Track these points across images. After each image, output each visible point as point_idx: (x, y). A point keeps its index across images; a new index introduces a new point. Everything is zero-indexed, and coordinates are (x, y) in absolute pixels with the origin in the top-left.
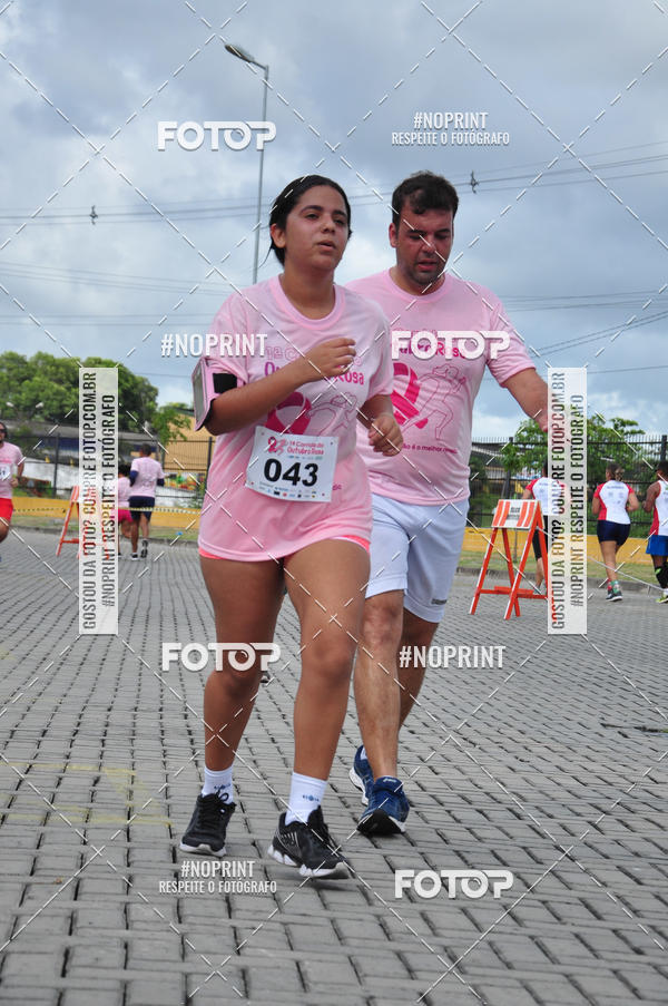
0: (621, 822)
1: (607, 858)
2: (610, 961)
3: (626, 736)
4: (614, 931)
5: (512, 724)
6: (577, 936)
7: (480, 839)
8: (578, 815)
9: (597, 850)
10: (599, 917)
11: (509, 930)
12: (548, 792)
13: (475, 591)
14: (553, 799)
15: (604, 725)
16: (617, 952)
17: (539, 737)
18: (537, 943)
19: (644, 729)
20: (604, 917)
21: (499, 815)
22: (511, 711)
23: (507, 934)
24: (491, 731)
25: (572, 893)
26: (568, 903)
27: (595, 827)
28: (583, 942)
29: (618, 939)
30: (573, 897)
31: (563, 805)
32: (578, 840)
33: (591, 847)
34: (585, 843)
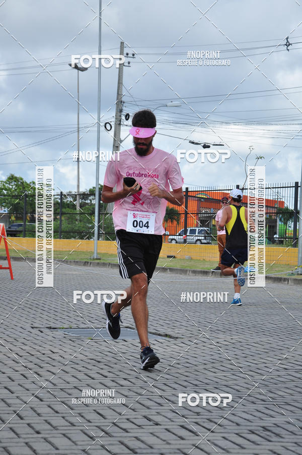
0: (36, 373)
1: (28, 390)
2: (25, 438)
3: (42, 332)
4: (28, 424)
6: (11, 429)
8: (17, 371)
9: (24, 387)
10: (22, 419)
14: (6, 365)
15: (32, 327)
16: (28, 434)
19: (50, 328)
20: (24, 418)
25: (11, 408)
26: (8, 414)
27: (24, 376)
28: (13, 431)
29: (29, 428)
30: (10, 410)
31: (10, 367)
32: (16, 383)
33: (21, 386)
34: (19, 384)
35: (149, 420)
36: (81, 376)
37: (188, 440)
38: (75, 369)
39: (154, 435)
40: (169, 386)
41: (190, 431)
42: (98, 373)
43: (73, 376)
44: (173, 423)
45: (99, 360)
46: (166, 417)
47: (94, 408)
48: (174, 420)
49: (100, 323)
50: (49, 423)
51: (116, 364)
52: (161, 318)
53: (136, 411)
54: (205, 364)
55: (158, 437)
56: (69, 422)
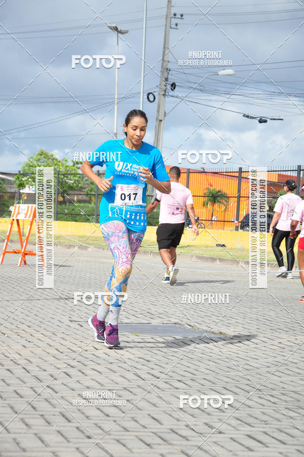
0: (80, 371)
1: (73, 390)
2: (75, 443)
3: (82, 326)
4: (77, 428)
5: (24, 322)
6: (59, 432)
7: (8, 385)
8: (59, 369)
9: (68, 387)
10: (69, 421)
11: (24, 431)
12: (43, 358)
13: (2, 252)
14: (46, 361)
15: (70, 321)
16: (78, 438)
17: (38, 329)
18: (38, 437)
20: (72, 421)
21: (19, 371)
22: (23, 316)
23: (23, 433)
24: (13, 327)
25: (56, 410)
26: (54, 415)
27: (67, 374)
28: (61, 434)
29: (78, 432)
30: (56, 412)
31: (51, 364)
32: (59, 382)
33: (65, 385)
34: (62, 384)
35: (212, 427)
36: (130, 376)
37: (258, 451)
38: (123, 368)
39: (219, 445)
40: (229, 390)
41: (259, 441)
42: (148, 373)
43: (121, 376)
44: (238, 432)
45: (149, 359)
46: (230, 425)
47: (148, 413)
48: (239, 428)
49: (145, 318)
50: (100, 427)
51: (167, 364)
52: (213, 314)
53: (195, 417)
54: (268, 367)
55: (222, 447)
56: (122, 427)
